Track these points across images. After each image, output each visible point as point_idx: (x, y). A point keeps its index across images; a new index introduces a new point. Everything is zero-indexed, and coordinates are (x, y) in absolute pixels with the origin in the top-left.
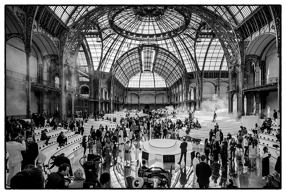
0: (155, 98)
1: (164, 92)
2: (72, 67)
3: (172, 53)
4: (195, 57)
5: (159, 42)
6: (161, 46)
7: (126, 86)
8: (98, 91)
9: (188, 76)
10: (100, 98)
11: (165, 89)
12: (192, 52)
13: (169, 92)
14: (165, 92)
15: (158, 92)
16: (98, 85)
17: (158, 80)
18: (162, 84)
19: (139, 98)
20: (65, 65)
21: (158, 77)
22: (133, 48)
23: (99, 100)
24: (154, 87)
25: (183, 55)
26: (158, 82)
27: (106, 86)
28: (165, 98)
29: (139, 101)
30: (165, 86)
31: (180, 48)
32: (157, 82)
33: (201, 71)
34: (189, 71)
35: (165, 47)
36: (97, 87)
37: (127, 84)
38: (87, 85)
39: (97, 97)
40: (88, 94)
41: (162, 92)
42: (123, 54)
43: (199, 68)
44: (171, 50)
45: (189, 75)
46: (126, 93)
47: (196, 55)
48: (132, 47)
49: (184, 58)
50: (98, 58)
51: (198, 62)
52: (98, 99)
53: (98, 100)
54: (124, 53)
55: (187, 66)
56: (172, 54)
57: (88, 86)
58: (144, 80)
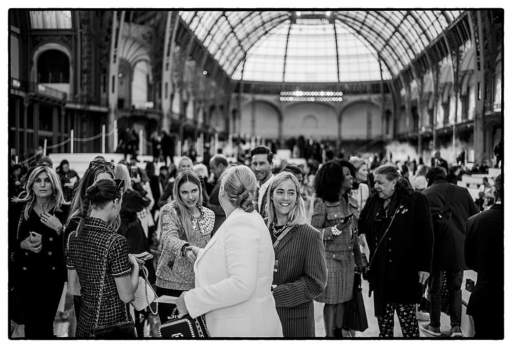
0: (340, 120)
1: (374, 97)
7: (236, 76)
8: (106, 71)
10: (113, 100)
11: (375, 87)
13: (390, 96)
15: (352, 98)
16: (107, 43)
17: (353, 52)
18: (364, 67)
19: (281, 119)
21: (351, 43)
23: (110, 110)
24: (336, 80)
26: (351, 61)
27: (144, 54)
28: (377, 117)
29: (280, 129)
30: (376, 77)
32: (347, 61)
36: (105, 52)
37: (240, 68)
38: (64, 43)
39: (103, 96)
40: (66, 81)
41: (365, 97)
46: (238, 99)
52: (107, 105)
53: (104, 109)
57: (65, 50)
58: (302, 53)
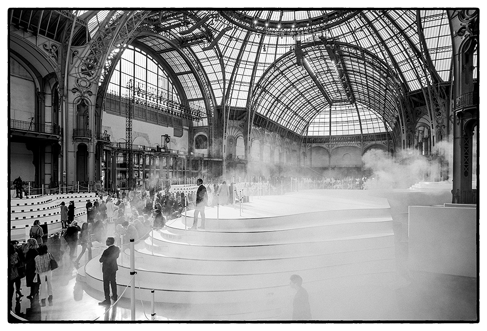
2: (90, 93)
3: (369, 50)
4: (426, 51)
5: (336, 32)
6: (342, 40)
7: (304, 134)
9: (414, 98)
10: (224, 156)
11: (383, 136)
12: (416, 39)
13: (392, 141)
14: (383, 141)
15: (369, 144)
17: (368, 117)
18: (376, 125)
19: (330, 156)
20: (73, 89)
21: (367, 113)
22: (284, 53)
23: (223, 160)
24: (360, 133)
25: (394, 50)
26: (368, 123)
27: (241, 133)
29: (330, 161)
30: (383, 130)
31: (385, 35)
32: (365, 123)
33: (446, 83)
34: (414, 86)
35: (350, 39)
37: (305, 130)
38: (205, 132)
41: (377, 142)
42: (266, 68)
43: (438, 76)
44: (365, 44)
45: (414, 96)
46: (305, 146)
47: (428, 45)
48: (282, 51)
49: (399, 58)
50: (220, 82)
51: (434, 62)
52: (222, 158)
53: (221, 160)
54: (269, 65)
55: (409, 76)
56: (369, 53)
57: (205, 135)
58: (339, 120)
